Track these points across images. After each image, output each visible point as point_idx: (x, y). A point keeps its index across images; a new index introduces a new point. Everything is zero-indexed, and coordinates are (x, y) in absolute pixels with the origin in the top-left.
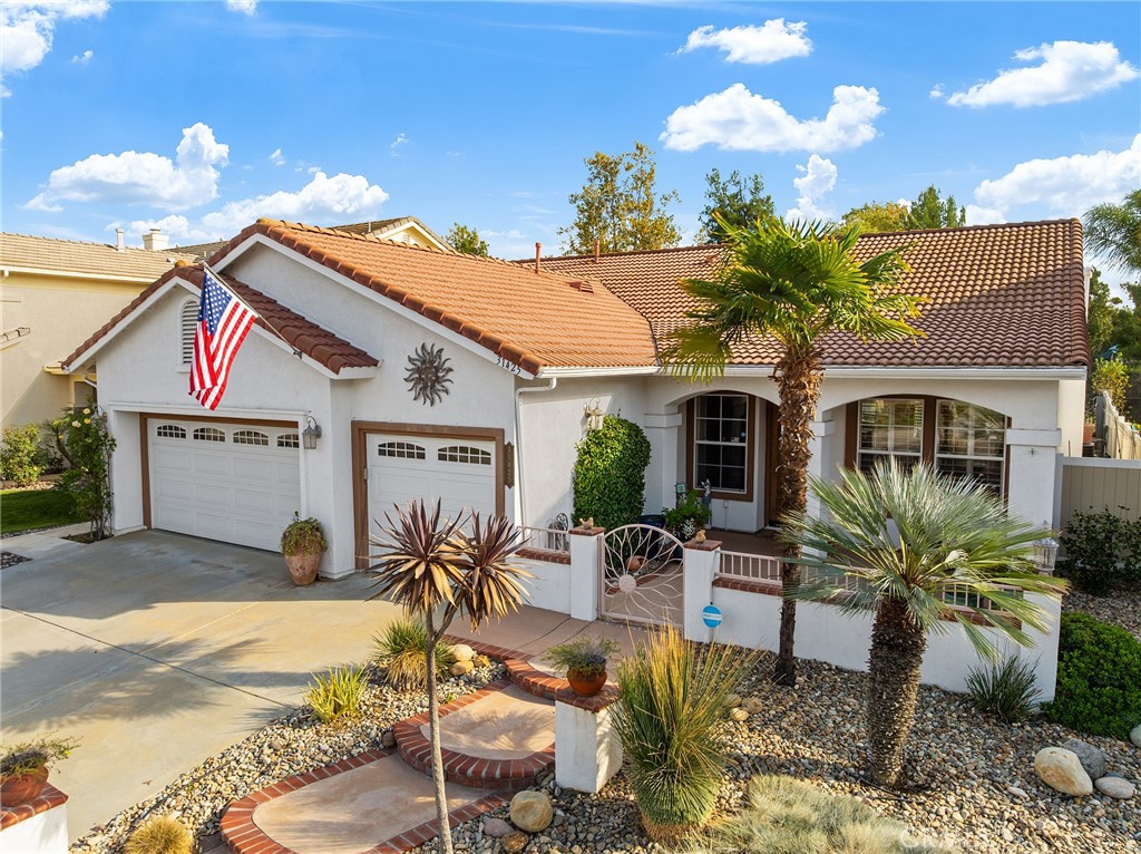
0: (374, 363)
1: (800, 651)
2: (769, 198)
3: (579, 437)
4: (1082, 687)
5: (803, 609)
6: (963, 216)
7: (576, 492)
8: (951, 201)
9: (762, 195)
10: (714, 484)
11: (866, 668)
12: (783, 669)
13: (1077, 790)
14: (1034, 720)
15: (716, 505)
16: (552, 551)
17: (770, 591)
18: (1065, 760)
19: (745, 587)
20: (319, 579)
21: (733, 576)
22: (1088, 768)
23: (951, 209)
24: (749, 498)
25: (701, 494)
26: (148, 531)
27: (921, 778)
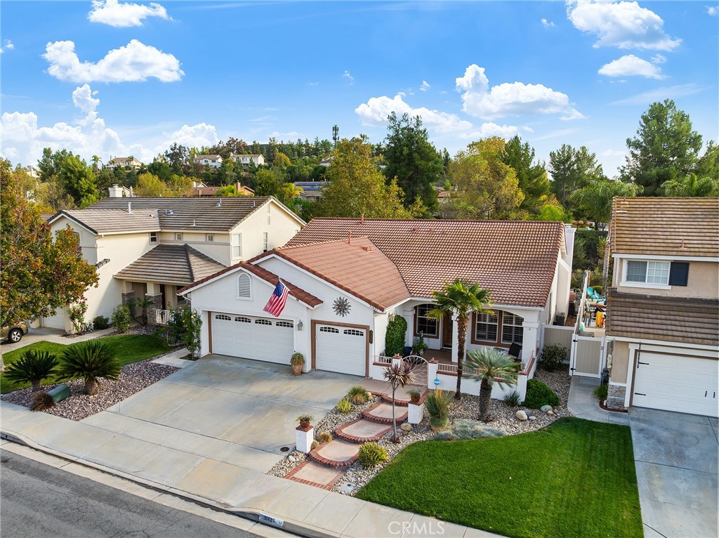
0: (322, 302)
1: (462, 391)
2: (425, 131)
3: (387, 323)
4: (531, 398)
5: (463, 381)
6: (533, 153)
7: (386, 342)
8: (527, 145)
9: (421, 128)
10: (424, 332)
11: (479, 395)
12: (458, 396)
13: (524, 419)
14: (519, 406)
15: (425, 340)
16: (381, 362)
17: (454, 375)
18: (523, 413)
19: (446, 374)
20: (302, 373)
21: (442, 371)
22: (527, 415)
23: (526, 150)
24: (437, 337)
25: (420, 336)
26: (211, 355)
27: (491, 419)
